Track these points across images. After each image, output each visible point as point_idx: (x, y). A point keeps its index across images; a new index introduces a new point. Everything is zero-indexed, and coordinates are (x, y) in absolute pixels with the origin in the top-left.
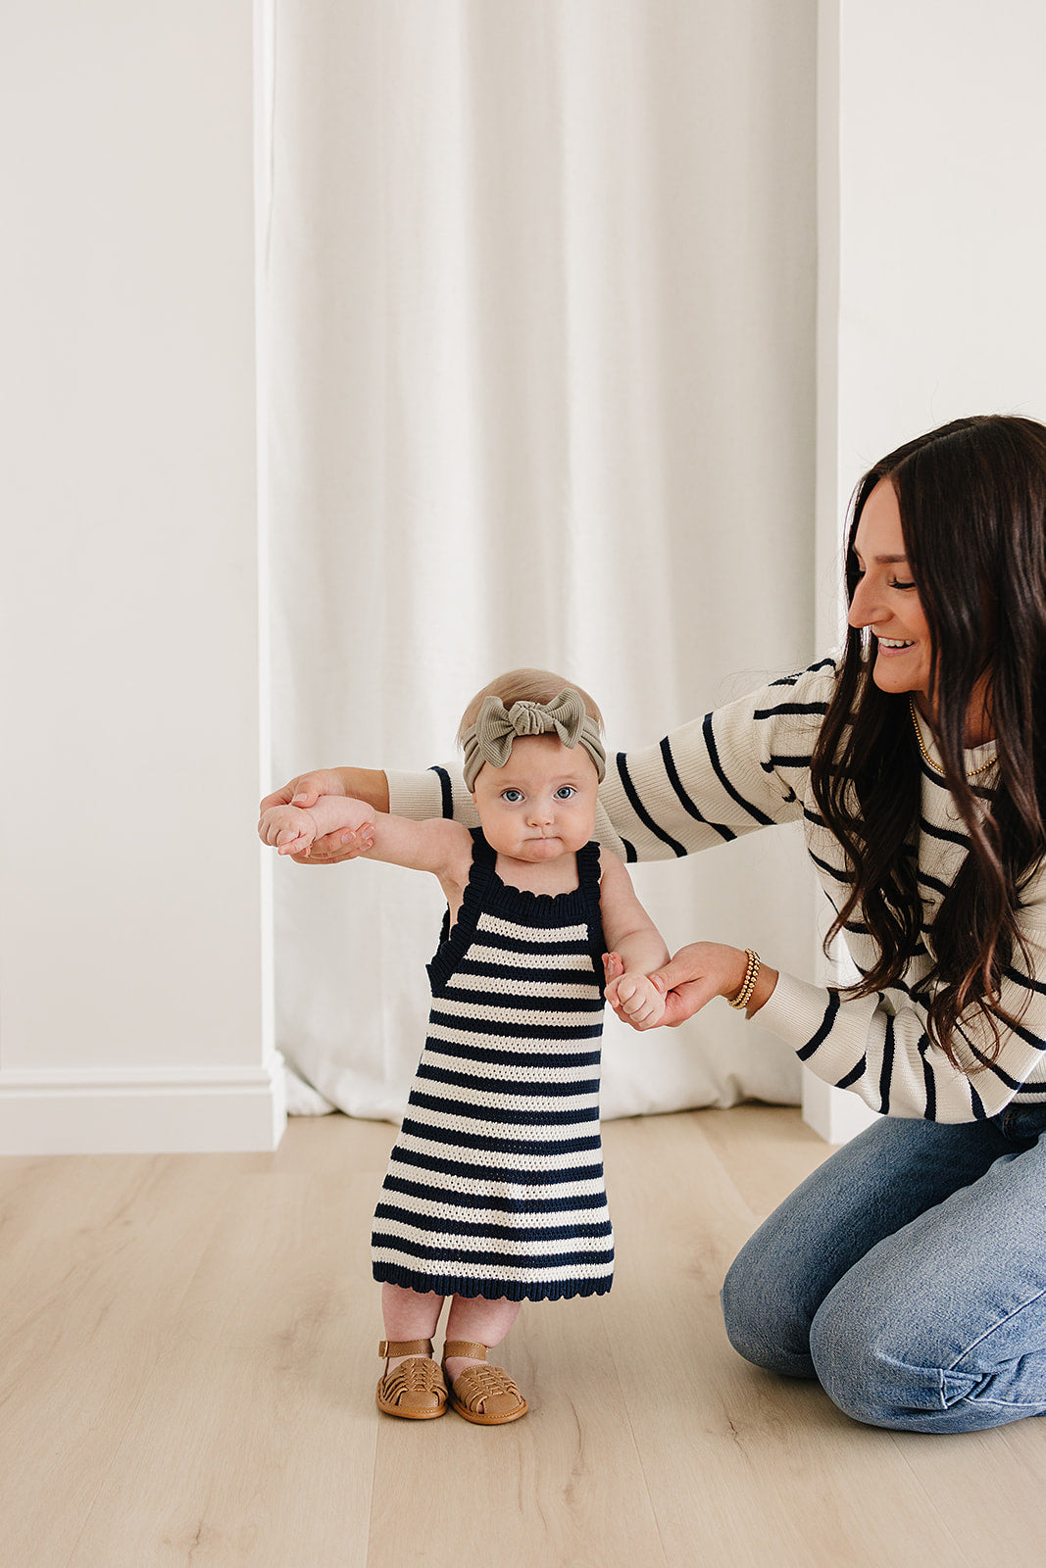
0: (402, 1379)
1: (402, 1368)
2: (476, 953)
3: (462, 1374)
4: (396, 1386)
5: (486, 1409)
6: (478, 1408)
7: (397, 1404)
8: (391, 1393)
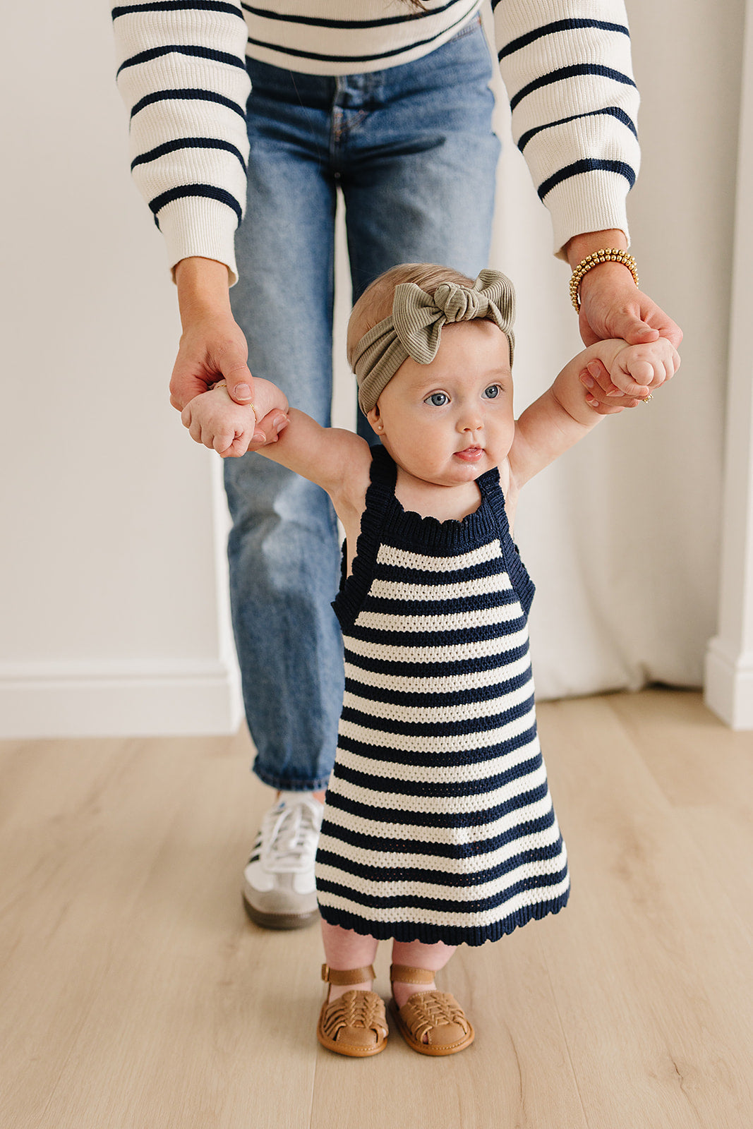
0: (342, 1013)
1: (344, 1000)
2: (380, 589)
3: (409, 1001)
4: (336, 1019)
5: (430, 1040)
6: (422, 1037)
7: (335, 1039)
8: (331, 1025)
